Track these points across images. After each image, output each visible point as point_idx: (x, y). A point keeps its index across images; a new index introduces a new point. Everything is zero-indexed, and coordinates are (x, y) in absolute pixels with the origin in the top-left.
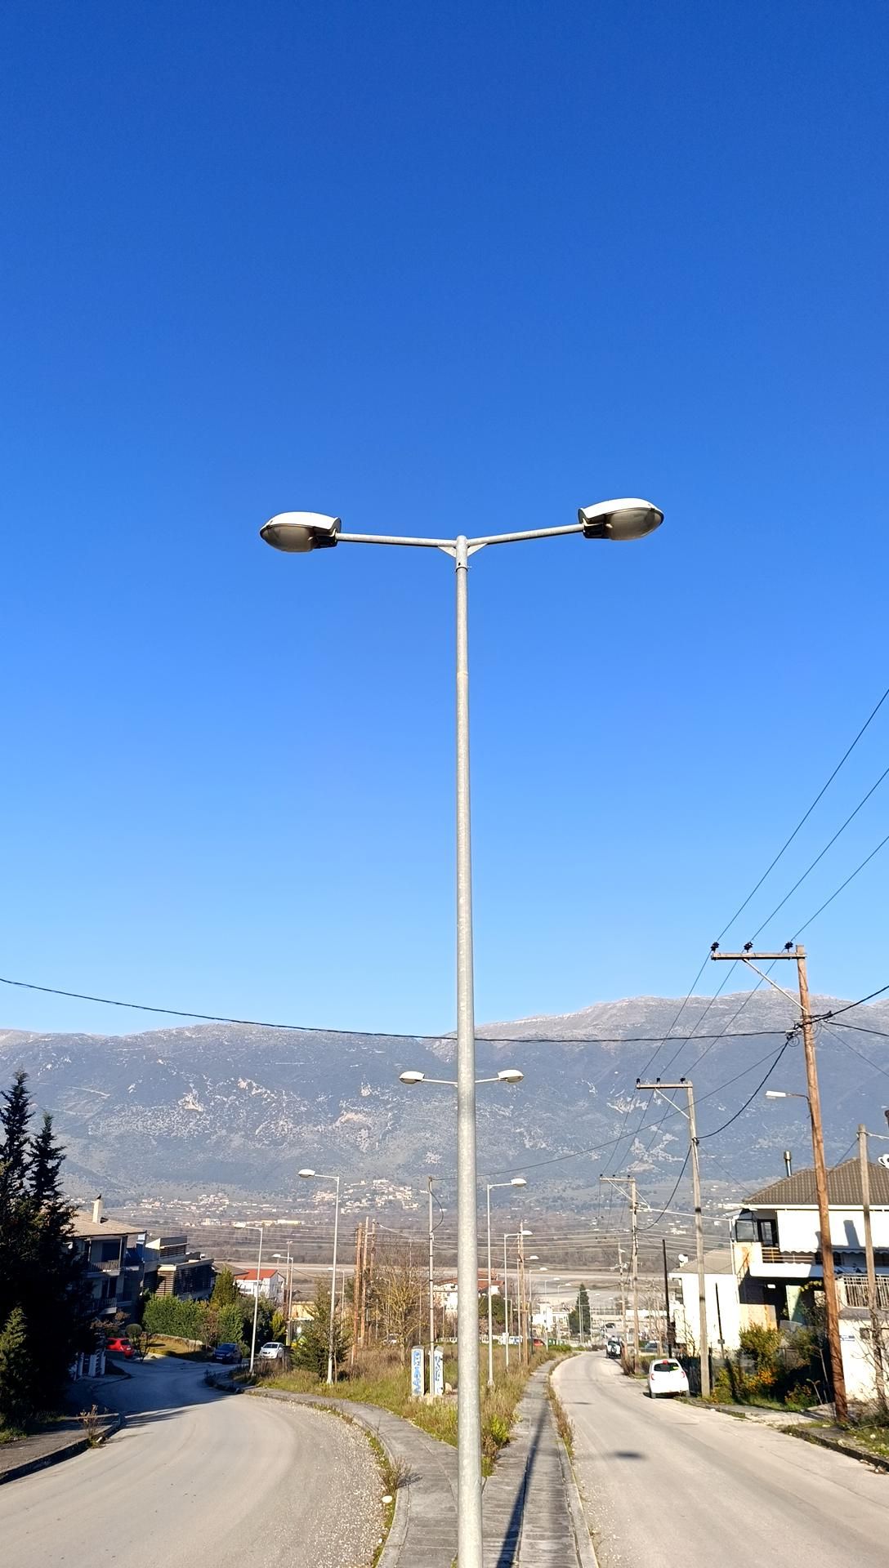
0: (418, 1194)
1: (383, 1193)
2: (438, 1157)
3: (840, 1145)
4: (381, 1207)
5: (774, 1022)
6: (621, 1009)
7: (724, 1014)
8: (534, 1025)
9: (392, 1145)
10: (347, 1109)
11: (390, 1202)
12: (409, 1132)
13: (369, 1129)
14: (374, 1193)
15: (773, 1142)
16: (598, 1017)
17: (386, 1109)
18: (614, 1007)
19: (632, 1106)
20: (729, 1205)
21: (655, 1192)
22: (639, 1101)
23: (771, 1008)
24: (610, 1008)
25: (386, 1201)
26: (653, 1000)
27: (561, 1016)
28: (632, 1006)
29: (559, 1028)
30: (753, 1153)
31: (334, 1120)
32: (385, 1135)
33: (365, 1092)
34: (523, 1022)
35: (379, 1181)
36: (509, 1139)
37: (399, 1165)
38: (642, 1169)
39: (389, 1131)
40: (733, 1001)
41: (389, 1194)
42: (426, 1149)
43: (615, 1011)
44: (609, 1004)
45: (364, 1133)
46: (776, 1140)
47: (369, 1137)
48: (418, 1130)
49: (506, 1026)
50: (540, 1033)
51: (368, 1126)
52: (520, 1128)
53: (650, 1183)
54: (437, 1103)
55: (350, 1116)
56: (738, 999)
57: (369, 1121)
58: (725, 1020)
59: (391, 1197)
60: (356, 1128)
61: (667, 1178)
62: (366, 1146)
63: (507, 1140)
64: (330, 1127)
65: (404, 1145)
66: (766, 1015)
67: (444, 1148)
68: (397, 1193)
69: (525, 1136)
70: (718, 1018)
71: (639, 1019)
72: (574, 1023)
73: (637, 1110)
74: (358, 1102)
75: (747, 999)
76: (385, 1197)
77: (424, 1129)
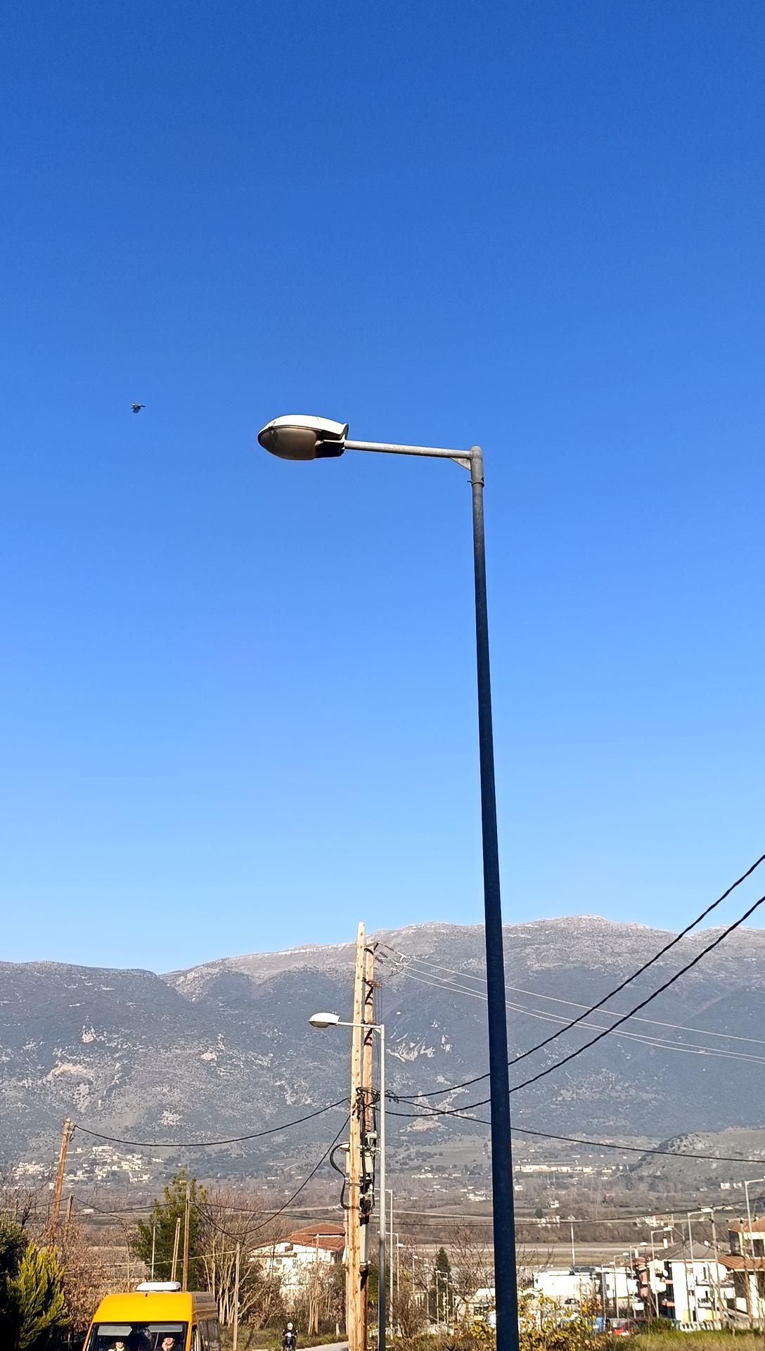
0: (150, 1163)
1: (105, 1163)
2: (178, 1117)
3: (652, 1096)
4: (102, 1181)
5: (582, 954)
6: (407, 937)
7: (525, 944)
8: (302, 957)
9: (119, 1103)
10: (63, 1059)
11: (114, 1173)
12: (142, 1087)
13: (90, 1083)
14: (94, 1163)
15: (577, 1094)
17: (113, 1059)
18: (399, 935)
19: (416, 1054)
20: (528, 1167)
21: (441, 1154)
22: (424, 1047)
23: (577, 938)
24: (395, 937)
25: (108, 1172)
26: (445, 926)
27: (335, 946)
28: (420, 934)
30: (554, 1107)
31: (44, 1073)
32: (110, 1090)
33: (87, 1038)
34: (289, 952)
35: (101, 1148)
36: (267, 1094)
37: (127, 1128)
38: (425, 1127)
39: (116, 1086)
40: (536, 929)
41: (112, 1163)
42: (162, 1107)
43: (399, 940)
44: (393, 932)
45: (84, 1089)
46: (581, 1091)
47: (89, 1094)
48: (154, 1084)
49: (268, 958)
50: (309, 966)
51: (88, 1080)
52: (280, 1080)
53: (435, 1144)
54: (178, 1051)
55: (67, 1067)
56: (542, 928)
57: (90, 1074)
58: (527, 951)
59: (115, 1168)
60: (73, 1082)
61: (455, 1137)
62: (86, 1104)
63: (264, 1096)
64: (39, 1082)
65: (134, 1102)
66: (574, 946)
67: (185, 1106)
68: (123, 1163)
69: (286, 1091)
70: (518, 950)
71: (427, 949)
73: (422, 1057)
74: (78, 1050)
75: (552, 928)
76: (107, 1168)
77: (161, 1083)
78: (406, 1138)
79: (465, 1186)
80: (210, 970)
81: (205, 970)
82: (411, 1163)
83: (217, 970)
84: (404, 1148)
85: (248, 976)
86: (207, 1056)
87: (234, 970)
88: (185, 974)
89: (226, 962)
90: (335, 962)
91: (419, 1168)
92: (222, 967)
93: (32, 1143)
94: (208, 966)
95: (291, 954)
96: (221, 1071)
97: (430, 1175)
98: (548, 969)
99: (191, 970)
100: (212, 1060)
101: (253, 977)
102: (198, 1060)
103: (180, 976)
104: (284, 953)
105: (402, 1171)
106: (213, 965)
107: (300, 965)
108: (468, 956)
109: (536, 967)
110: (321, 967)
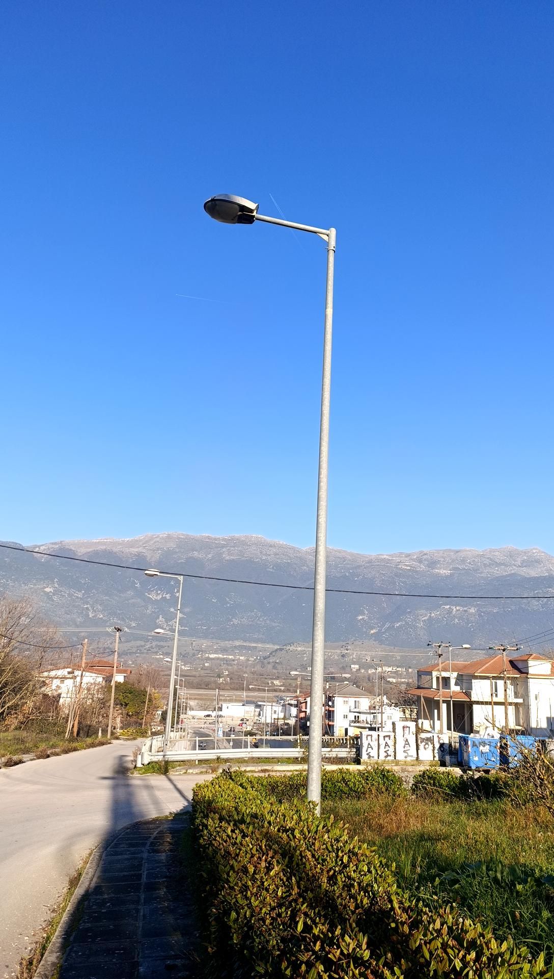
3: (277, 624)
5: (251, 554)
6: (162, 538)
7: (223, 546)
8: (104, 544)
15: (241, 621)
16: (147, 542)
18: (158, 537)
19: (161, 596)
20: (212, 655)
21: (168, 647)
22: (165, 594)
23: (250, 546)
24: (156, 537)
26: (183, 535)
27: (123, 539)
28: (169, 537)
29: (121, 546)
30: (228, 627)
34: (98, 541)
36: (79, 611)
40: (230, 540)
43: (158, 539)
44: (155, 535)
46: (242, 620)
49: (86, 543)
50: (108, 548)
52: (87, 605)
53: (166, 641)
54: (32, 586)
56: (233, 539)
58: (224, 550)
63: (77, 612)
66: (247, 549)
69: (90, 610)
70: (219, 549)
71: (172, 545)
72: (132, 544)
75: (237, 539)
78: (151, 638)
80: (54, 546)
81: (51, 546)
82: (152, 650)
83: (58, 546)
84: (150, 642)
85: (74, 551)
86: (48, 590)
87: (67, 547)
89: (63, 543)
90: (122, 548)
92: (60, 545)
94: (52, 544)
95: (99, 542)
96: (55, 598)
97: (162, 656)
98: (233, 559)
99: (43, 545)
100: (51, 592)
101: (77, 552)
102: (43, 591)
103: (37, 547)
104: (95, 541)
106: (55, 544)
107: (103, 547)
108: (193, 550)
109: (228, 558)
110: (115, 550)
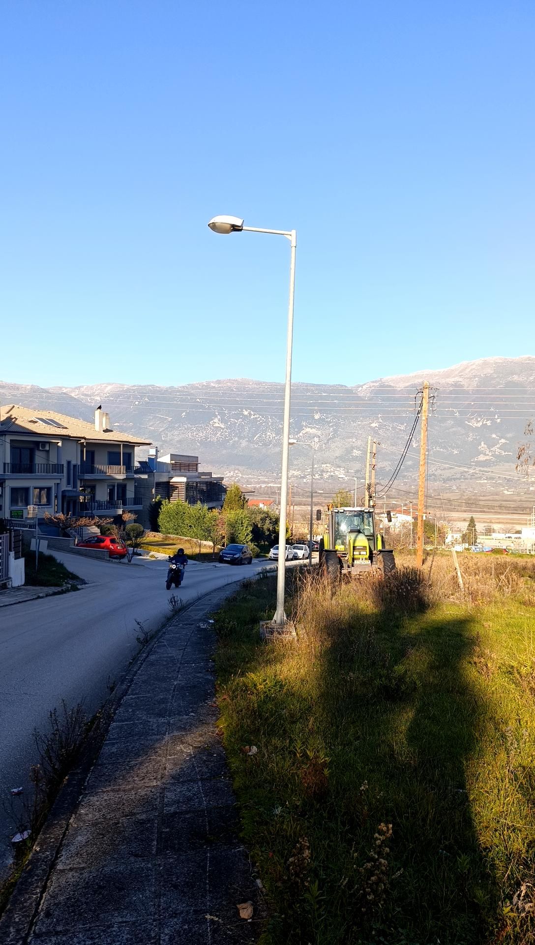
0: (348, 472)
1: (328, 471)
2: (360, 452)
4: (327, 479)
9: (333, 446)
10: (306, 426)
11: (332, 476)
12: (343, 439)
13: (319, 437)
14: (323, 471)
17: (329, 426)
25: (329, 475)
31: (298, 432)
32: (328, 440)
33: (317, 417)
35: (325, 465)
37: (337, 457)
38: (484, 459)
39: (331, 438)
41: (331, 472)
42: (353, 448)
45: (316, 439)
47: (319, 442)
48: (349, 438)
51: (318, 435)
55: (308, 430)
57: (319, 433)
59: (332, 474)
60: (311, 437)
61: (500, 464)
62: (318, 446)
64: (296, 436)
65: (339, 446)
67: (363, 447)
68: (336, 472)
73: (484, 425)
74: (312, 422)
76: (329, 473)
77: (352, 437)
79: (504, 487)
88: (362, 386)
91: (480, 478)
93: (295, 462)
105: (471, 479)
